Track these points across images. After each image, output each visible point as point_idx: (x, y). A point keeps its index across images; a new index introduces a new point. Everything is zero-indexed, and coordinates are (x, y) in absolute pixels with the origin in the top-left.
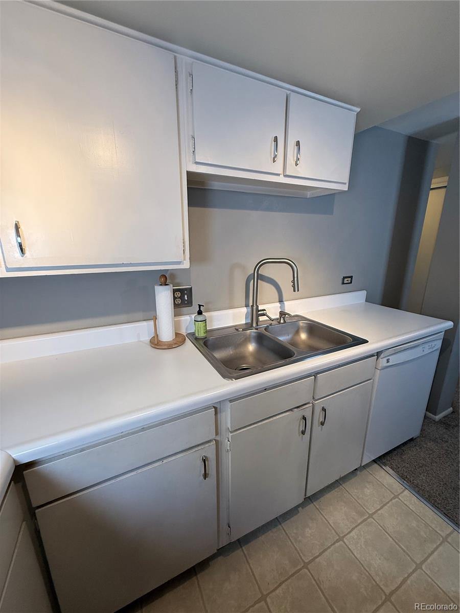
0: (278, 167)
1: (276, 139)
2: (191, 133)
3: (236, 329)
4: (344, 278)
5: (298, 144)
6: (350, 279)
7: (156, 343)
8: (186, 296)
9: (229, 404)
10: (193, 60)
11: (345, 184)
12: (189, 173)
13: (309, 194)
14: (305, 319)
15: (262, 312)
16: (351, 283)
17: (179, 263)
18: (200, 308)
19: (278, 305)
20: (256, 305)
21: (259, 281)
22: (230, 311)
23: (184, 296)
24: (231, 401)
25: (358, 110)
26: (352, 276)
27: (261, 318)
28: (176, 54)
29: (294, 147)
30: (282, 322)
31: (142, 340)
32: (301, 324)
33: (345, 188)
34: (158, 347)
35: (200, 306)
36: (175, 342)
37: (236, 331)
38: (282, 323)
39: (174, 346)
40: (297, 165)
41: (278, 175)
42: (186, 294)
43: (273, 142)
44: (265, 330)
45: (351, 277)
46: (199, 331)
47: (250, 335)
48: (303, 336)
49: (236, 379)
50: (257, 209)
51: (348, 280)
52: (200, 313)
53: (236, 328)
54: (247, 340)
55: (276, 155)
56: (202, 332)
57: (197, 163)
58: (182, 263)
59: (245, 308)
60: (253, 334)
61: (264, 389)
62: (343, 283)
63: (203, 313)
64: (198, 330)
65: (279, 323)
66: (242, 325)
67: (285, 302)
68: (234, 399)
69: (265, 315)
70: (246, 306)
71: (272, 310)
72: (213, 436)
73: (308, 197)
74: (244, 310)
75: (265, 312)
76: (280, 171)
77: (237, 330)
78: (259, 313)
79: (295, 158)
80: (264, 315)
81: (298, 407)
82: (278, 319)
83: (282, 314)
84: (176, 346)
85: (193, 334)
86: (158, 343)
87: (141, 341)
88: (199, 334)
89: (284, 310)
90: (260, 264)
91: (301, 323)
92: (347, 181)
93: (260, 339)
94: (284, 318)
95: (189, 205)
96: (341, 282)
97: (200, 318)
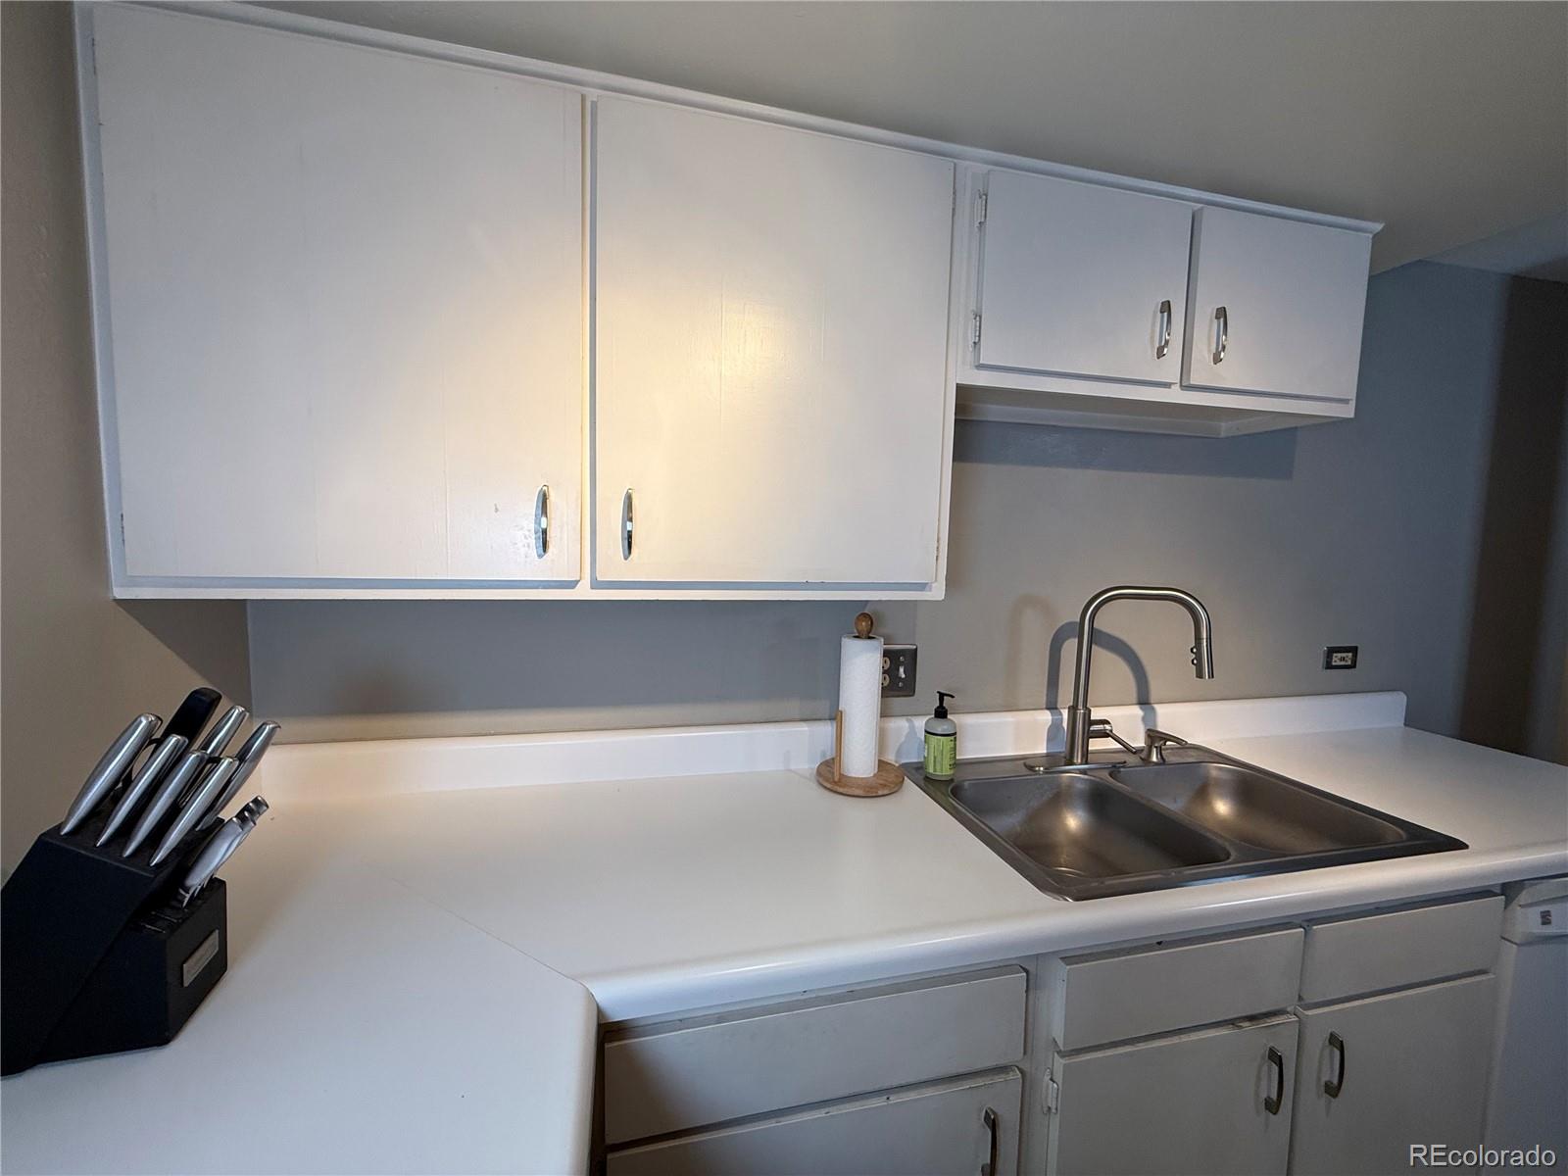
0: (1169, 368)
1: (1166, 307)
2: (973, 307)
3: (1025, 765)
4: (1331, 651)
5: (1222, 313)
6: (1350, 654)
7: (836, 779)
8: (902, 670)
9: (1063, 970)
10: (991, 167)
11: (1346, 401)
12: (960, 388)
13: (1225, 429)
14: (1221, 760)
15: (1100, 727)
16: (1353, 666)
17: (922, 587)
18: (941, 700)
19: (1137, 711)
20: (1085, 706)
21: (1093, 646)
22: (1009, 718)
23: (898, 670)
24: (1069, 959)
25: (1378, 227)
26: (1356, 648)
27: (1095, 744)
28: (955, 161)
29: (1211, 321)
30: (1154, 759)
31: (793, 767)
32: (1214, 773)
33: (1348, 411)
34: (841, 790)
35: (942, 696)
36: (882, 782)
37: (1025, 771)
38: (1156, 764)
39: (880, 793)
40: (1217, 360)
41: (1167, 385)
42: (902, 664)
43: (1159, 314)
44: (1111, 775)
45: (1354, 650)
46: (939, 759)
47: (1069, 786)
48: (1222, 807)
49: (1077, 899)
50: (1086, 465)
51: (1343, 659)
52: (941, 713)
53: (1028, 763)
54: (1059, 799)
55: (1167, 342)
56: (947, 762)
57: (981, 367)
58: (927, 588)
59: (1048, 712)
60: (1080, 786)
61: (1155, 941)
62: (1329, 666)
63: (949, 717)
64: (935, 758)
65: (1147, 761)
66: (1041, 756)
67: (1156, 706)
68: (1079, 954)
69: (1107, 736)
70: (1048, 709)
71: (1126, 723)
72: (1015, 1055)
73: (1223, 435)
74: (1045, 717)
75: (1107, 727)
76: (1174, 376)
77: (1031, 768)
78: (1092, 728)
79: (1214, 346)
80: (1105, 734)
81: (1252, 1018)
82: (1141, 750)
83: (1155, 737)
84: (886, 792)
85: (920, 767)
86: (840, 780)
87: (790, 770)
88: (938, 768)
89: (1155, 725)
90: (1099, 601)
91: (1214, 770)
92: (1352, 395)
93: (1100, 800)
94: (1160, 750)
95: (955, 459)
96: (1321, 660)
97: (941, 727)
